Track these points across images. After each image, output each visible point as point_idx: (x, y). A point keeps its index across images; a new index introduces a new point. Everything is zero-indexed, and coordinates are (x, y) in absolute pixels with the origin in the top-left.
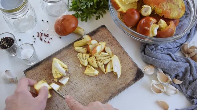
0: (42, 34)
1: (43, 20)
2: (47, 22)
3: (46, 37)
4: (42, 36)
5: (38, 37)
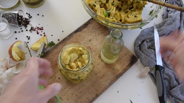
0: (38, 28)
1: (38, 15)
2: (43, 16)
3: (42, 31)
4: (38, 29)
5: (35, 30)
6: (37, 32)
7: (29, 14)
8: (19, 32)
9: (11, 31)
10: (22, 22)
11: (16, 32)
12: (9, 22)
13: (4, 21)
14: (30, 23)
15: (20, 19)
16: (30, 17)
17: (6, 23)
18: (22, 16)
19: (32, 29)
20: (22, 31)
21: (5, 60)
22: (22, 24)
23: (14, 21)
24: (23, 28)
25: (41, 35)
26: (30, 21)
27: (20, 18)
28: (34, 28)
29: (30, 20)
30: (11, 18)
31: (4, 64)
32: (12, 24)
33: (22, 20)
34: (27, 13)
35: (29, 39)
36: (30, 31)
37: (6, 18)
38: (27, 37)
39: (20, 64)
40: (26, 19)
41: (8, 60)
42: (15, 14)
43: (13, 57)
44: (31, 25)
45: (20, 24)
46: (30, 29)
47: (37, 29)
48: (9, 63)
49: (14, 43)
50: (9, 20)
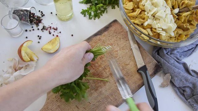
1: (51, 13)
2: (56, 15)
3: (55, 31)
4: (51, 29)
5: (47, 30)
6: (49, 32)
7: (42, 12)
8: (30, 31)
9: (21, 29)
10: (34, 20)
11: (26, 31)
12: (21, 19)
13: (14, 18)
14: (42, 21)
15: (32, 17)
16: (43, 15)
17: (17, 20)
18: (34, 14)
19: (44, 28)
20: (33, 30)
21: (14, 60)
22: (33, 23)
23: (26, 18)
24: (35, 26)
25: (53, 35)
26: (42, 20)
27: (32, 15)
28: (46, 27)
29: (42, 18)
30: (23, 15)
31: (12, 64)
32: (23, 22)
33: (34, 18)
34: (39, 11)
35: (40, 39)
36: (42, 30)
37: (17, 15)
38: (38, 36)
39: (29, 65)
40: (38, 17)
41: (17, 60)
42: (27, 11)
43: (23, 57)
44: (43, 24)
45: (31, 22)
46: (42, 28)
47: (49, 28)
48: (18, 64)
49: (24, 43)
50: (20, 17)
